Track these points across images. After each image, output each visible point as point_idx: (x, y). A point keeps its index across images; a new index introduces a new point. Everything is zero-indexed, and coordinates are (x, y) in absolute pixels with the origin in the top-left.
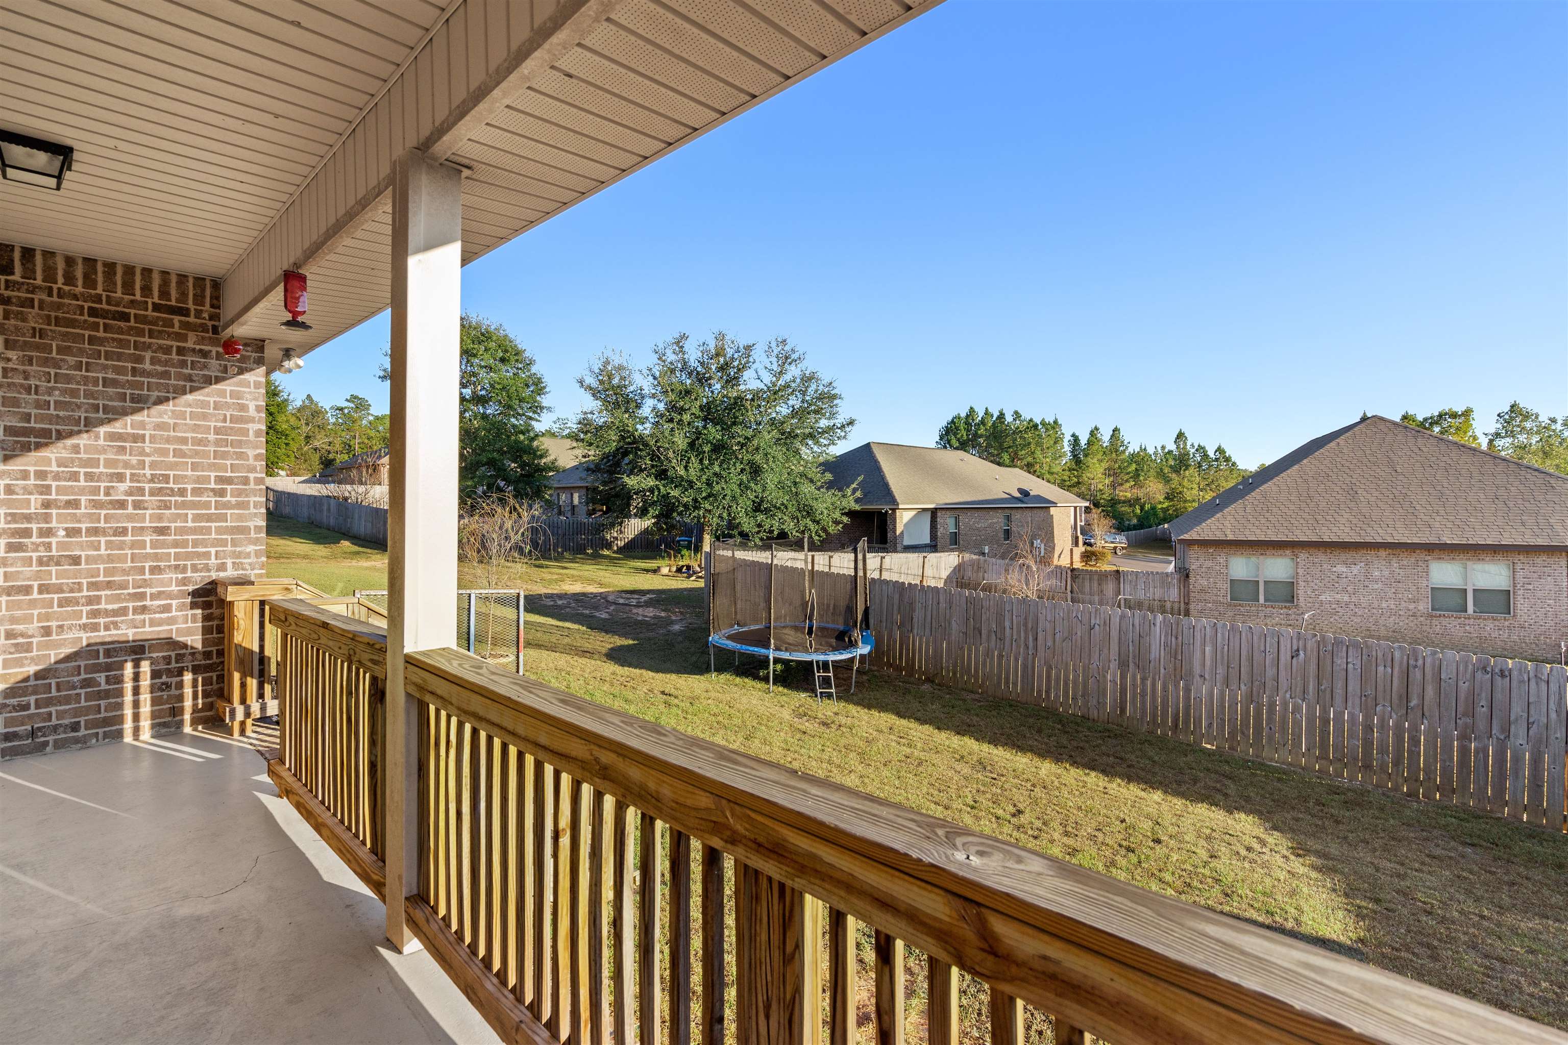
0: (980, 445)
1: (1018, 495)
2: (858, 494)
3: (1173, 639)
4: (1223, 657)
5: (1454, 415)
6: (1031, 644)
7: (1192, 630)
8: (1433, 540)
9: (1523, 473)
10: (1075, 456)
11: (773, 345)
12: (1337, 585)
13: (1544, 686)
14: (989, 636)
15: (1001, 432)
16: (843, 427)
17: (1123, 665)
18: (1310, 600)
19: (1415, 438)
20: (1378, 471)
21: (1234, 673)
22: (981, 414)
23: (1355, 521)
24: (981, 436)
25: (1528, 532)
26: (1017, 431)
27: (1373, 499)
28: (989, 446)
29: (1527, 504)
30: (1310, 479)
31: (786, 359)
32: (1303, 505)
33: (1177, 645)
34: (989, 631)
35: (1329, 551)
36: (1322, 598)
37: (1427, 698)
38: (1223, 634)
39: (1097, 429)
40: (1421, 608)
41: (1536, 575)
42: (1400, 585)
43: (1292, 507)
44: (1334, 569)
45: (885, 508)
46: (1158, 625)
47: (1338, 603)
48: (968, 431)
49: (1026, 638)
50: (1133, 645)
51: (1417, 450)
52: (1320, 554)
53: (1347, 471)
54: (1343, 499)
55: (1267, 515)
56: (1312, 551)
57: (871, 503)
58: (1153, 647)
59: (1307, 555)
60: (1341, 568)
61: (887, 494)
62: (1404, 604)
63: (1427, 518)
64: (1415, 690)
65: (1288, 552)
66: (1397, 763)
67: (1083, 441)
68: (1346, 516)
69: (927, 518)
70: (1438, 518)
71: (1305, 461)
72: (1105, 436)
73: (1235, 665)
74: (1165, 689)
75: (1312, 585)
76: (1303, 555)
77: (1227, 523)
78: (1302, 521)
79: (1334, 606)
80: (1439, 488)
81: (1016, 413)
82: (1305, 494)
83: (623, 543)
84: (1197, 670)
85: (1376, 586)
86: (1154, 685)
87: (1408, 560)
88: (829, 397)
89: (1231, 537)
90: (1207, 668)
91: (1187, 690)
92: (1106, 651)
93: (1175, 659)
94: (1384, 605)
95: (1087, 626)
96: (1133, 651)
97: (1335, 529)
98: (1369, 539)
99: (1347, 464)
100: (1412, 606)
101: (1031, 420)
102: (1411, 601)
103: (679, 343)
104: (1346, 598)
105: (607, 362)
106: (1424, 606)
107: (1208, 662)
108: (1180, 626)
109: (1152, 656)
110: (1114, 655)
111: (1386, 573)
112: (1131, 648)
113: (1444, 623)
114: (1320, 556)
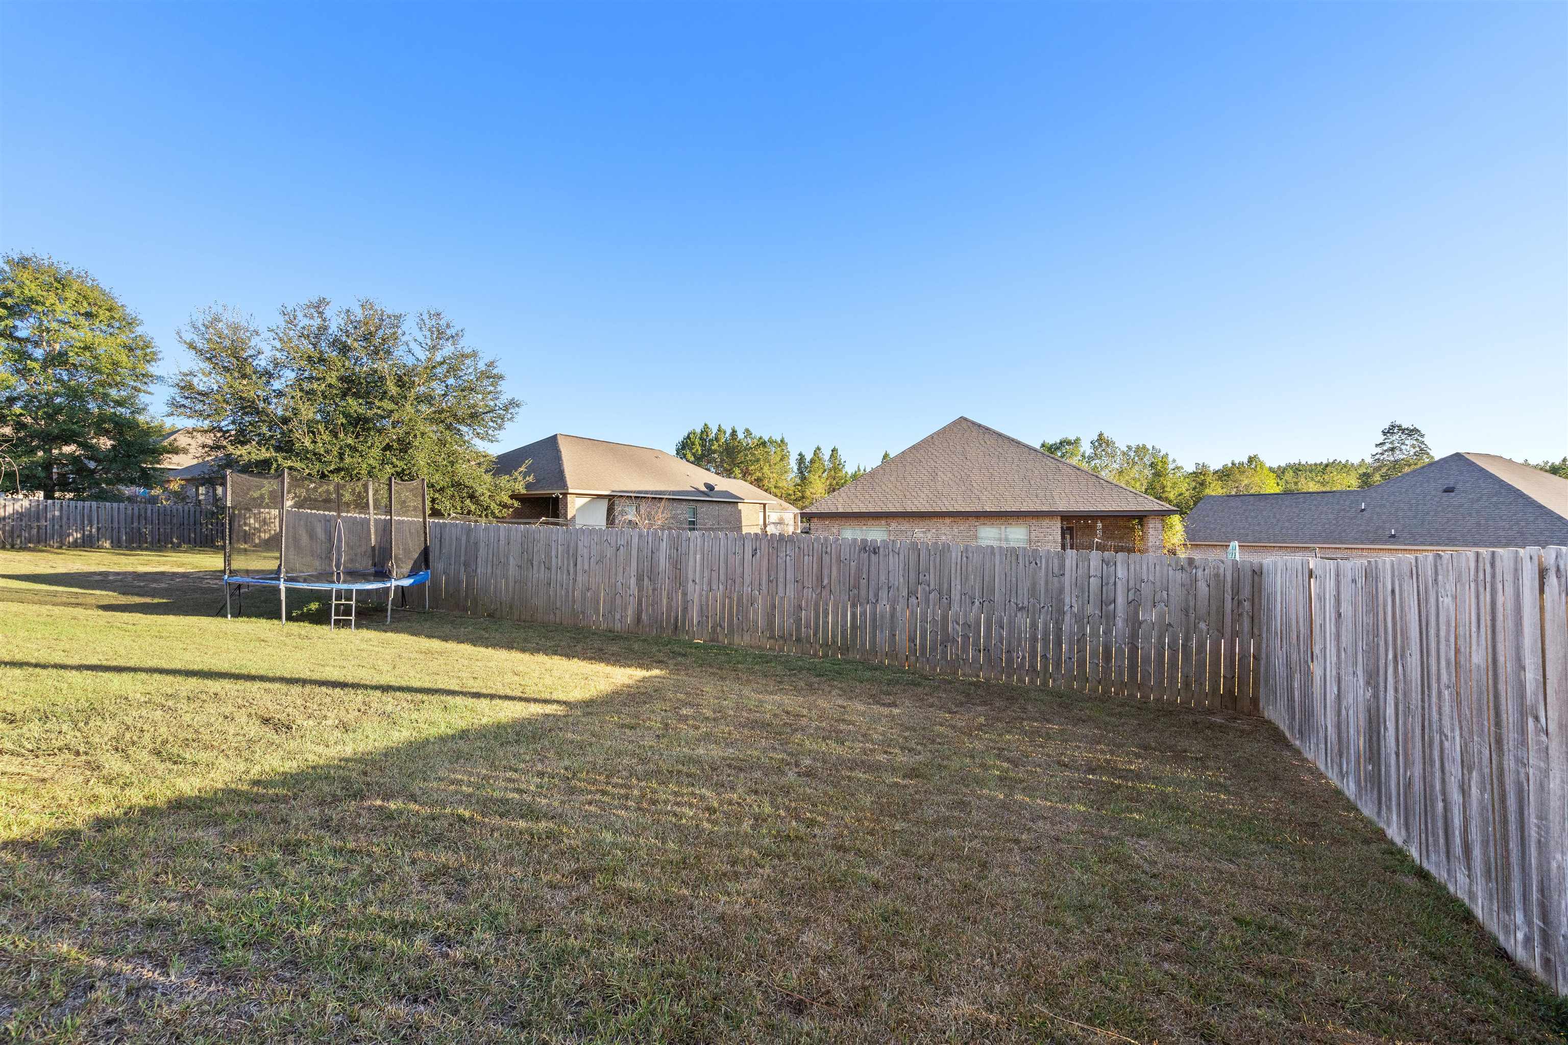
0: (714, 460)
1: (703, 489)
2: (530, 479)
3: (675, 551)
4: (708, 562)
5: (1069, 443)
6: (572, 571)
7: (687, 542)
9: (1044, 460)
10: (800, 471)
11: (426, 317)
13: (896, 556)
14: (539, 567)
15: (734, 448)
16: (506, 409)
17: (640, 579)
19: (984, 434)
21: (715, 576)
22: (715, 431)
23: (931, 496)
24: (714, 452)
25: (1039, 502)
26: (748, 448)
27: (947, 479)
28: (722, 461)
29: (1042, 482)
30: (908, 464)
31: (440, 334)
32: (899, 484)
33: (677, 556)
34: (540, 563)
35: (911, 520)
37: (833, 577)
38: (708, 543)
39: (819, 449)
41: (1042, 535)
43: (890, 486)
45: (557, 493)
48: (703, 446)
49: (568, 565)
50: (647, 561)
51: (983, 443)
52: (905, 523)
53: (934, 458)
55: (872, 492)
56: (900, 520)
57: (542, 488)
58: (661, 560)
59: (896, 522)
61: (560, 478)
63: (979, 493)
64: (826, 572)
65: (883, 522)
66: (816, 633)
67: (808, 457)
68: (926, 492)
69: (604, 505)
70: (985, 493)
72: (826, 454)
73: (715, 568)
74: (669, 596)
76: (894, 525)
77: (840, 500)
78: (895, 497)
80: (991, 471)
81: (747, 430)
82: (901, 476)
83: (267, 536)
84: (690, 576)
87: (964, 525)
88: (491, 376)
89: (841, 510)
90: (698, 574)
91: (684, 595)
92: (628, 569)
93: (676, 568)
95: (614, 548)
96: (647, 567)
97: (916, 502)
101: (761, 438)
103: (319, 306)
105: (217, 319)
107: (698, 568)
109: (660, 569)
110: (633, 572)
114: (905, 525)
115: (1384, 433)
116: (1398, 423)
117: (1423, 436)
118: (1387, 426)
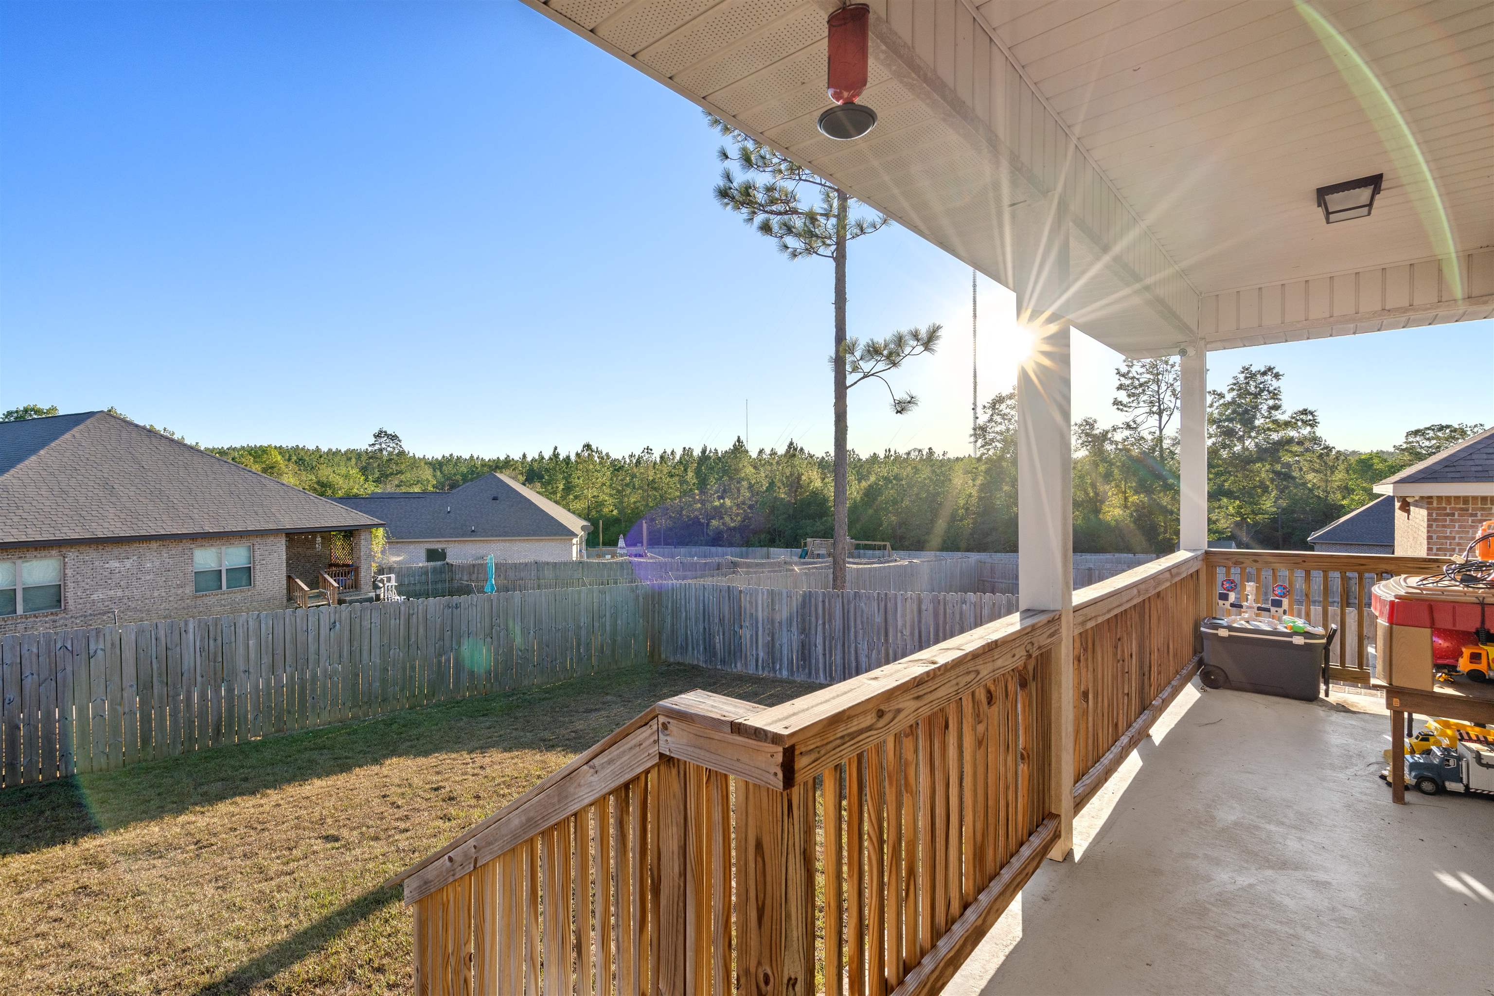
3: (211, 642)
4: (267, 647)
7: (233, 628)
8: (198, 530)
12: (109, 581)
18: (81, 601)
20: (126, 466)
21: (279, 659)
23: (122, 516)
25: (261, 519)
27: (131, 493)
30: (57, 472)
32: (59, 501)
33: (216, 647)
35: (101, 547)
36: (94, 597)
38: (266, 624)
40: (187, 591)
41: (267, 553)
42: (170, 573)
43: (46, 503)
44: (107, 566)
46: (191, 630)
47: (111, 599)
50: (159, 662)
51: (155, 447)
52: (91, 551)
54: (101, 494)
55: (20, 512)
56: (82, 549)
59: (76, 554)
60: (114, 564)
62: (173, 591)
63: (186, 511)
65: (54, 552)
66: (403, 688)
68: (111, 510)
70: (198, 511)
71: (42, 452)
73: (279, 651)
74: (203, 697)
75: (83, 584)
76: (72, 555)
78: (62, 518)
79: (106, 603)
80: (185, 482)
82: (56, 488)
84: (241, 665)
85: (148, 578)
86: (189, 698)
87: (176, 549)
90: (252, 663)
91: (230, 691)
92: (117, 678)
93: (215, 662)
94: (156, 594)
96: (159, 668)
97: (106, 525)
98: (143, 533)
99: (92, 458)
100: (180, 592)
102: (180, 586)
104: (120, 593)
106: (189, 590)
107: (252, 656)
108: (219, 627)
109: (185, 667)
111: (157, 564)
112: (155, 666)
113: (206, 601)
114: (91, 554)
115: (375, 436)
116: (384, 430)
117: (400, 441)
118: (377, 431)
